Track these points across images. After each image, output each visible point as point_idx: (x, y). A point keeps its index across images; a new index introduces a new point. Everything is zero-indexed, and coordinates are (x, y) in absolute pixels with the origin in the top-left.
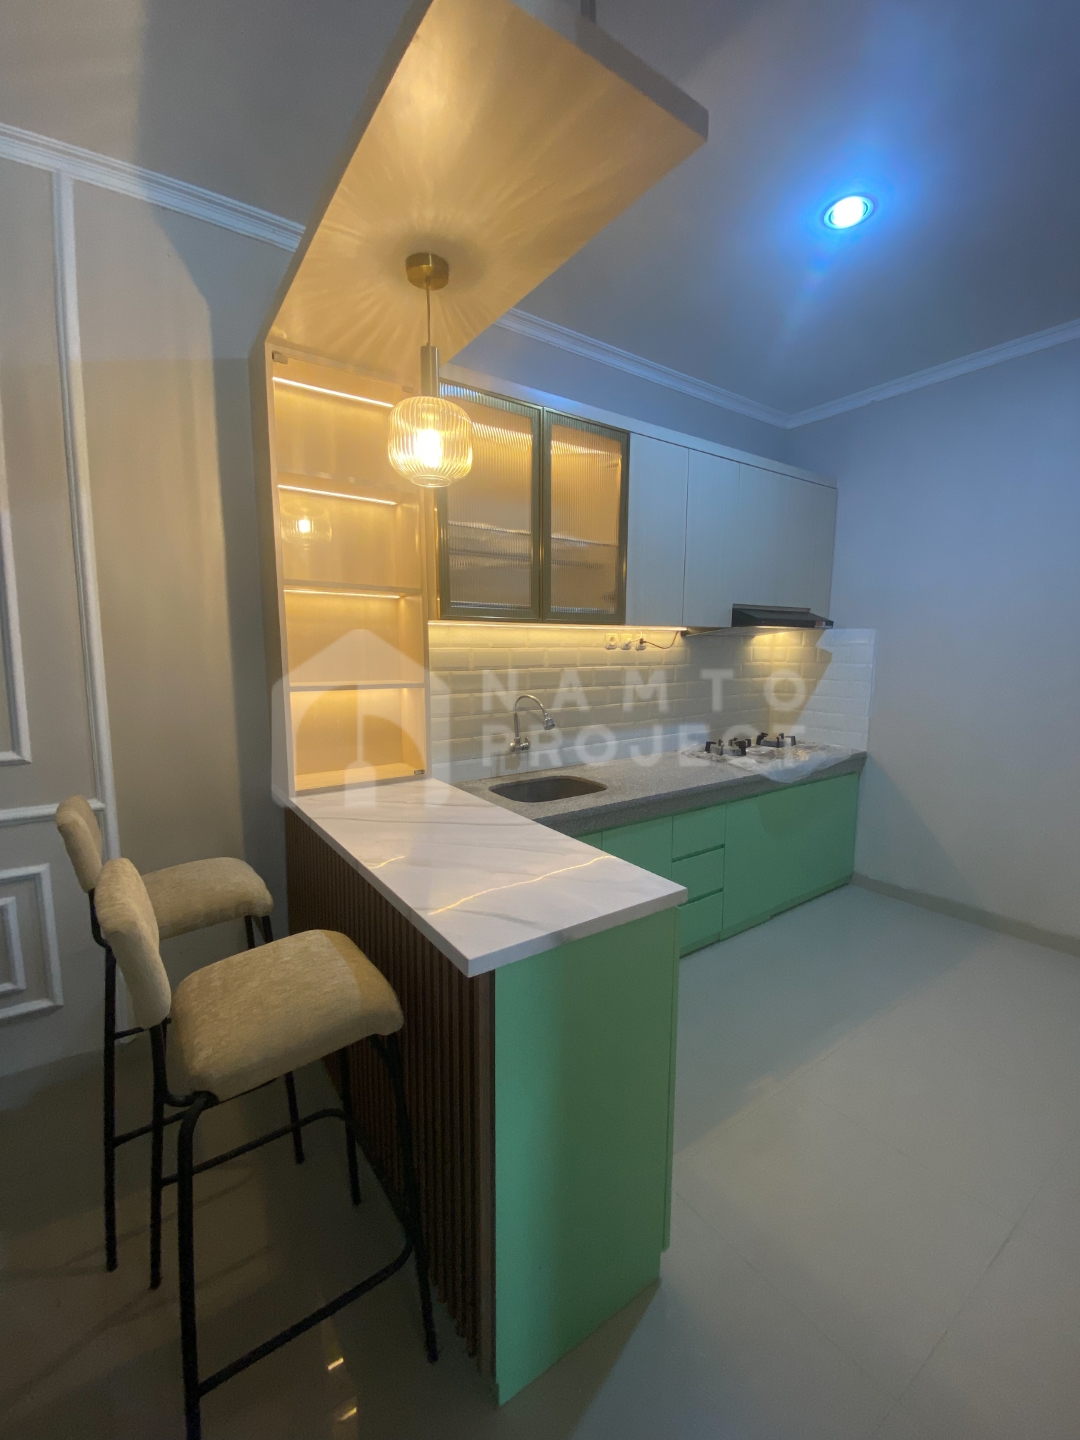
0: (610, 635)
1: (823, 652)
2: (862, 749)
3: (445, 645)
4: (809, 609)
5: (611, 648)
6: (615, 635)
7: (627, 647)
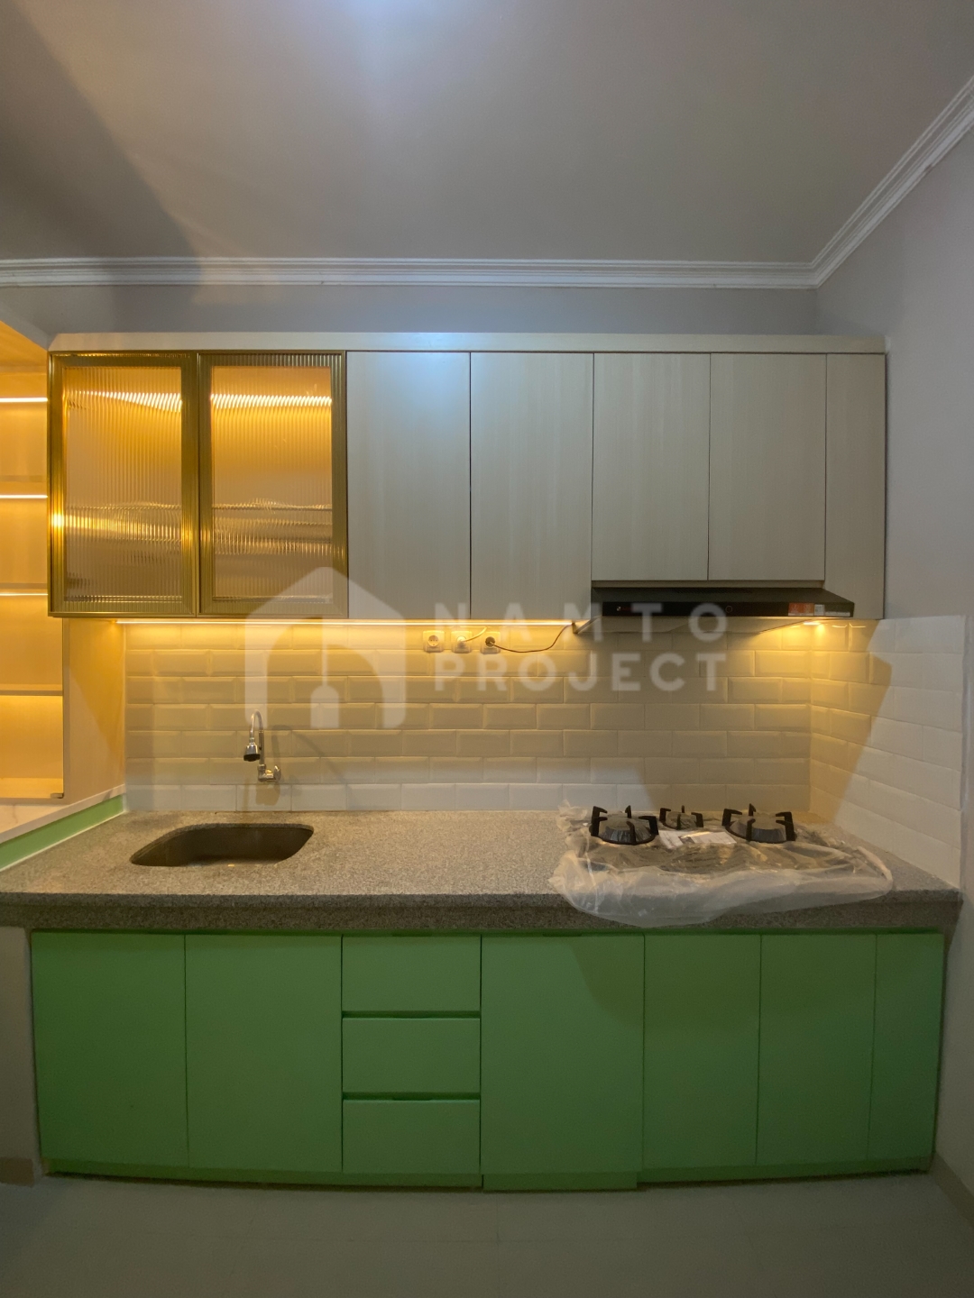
0: (428, 633)
1: (878, 662)
2: (953, 883)
3: (175, 647)
4: (822, 582)
5: (432, 650)
6: (439, 634)
7: (461, 648)
